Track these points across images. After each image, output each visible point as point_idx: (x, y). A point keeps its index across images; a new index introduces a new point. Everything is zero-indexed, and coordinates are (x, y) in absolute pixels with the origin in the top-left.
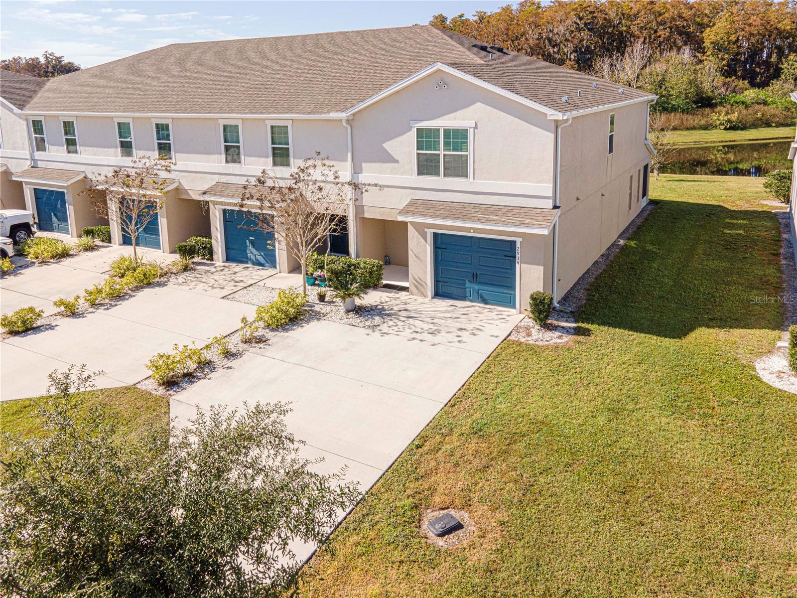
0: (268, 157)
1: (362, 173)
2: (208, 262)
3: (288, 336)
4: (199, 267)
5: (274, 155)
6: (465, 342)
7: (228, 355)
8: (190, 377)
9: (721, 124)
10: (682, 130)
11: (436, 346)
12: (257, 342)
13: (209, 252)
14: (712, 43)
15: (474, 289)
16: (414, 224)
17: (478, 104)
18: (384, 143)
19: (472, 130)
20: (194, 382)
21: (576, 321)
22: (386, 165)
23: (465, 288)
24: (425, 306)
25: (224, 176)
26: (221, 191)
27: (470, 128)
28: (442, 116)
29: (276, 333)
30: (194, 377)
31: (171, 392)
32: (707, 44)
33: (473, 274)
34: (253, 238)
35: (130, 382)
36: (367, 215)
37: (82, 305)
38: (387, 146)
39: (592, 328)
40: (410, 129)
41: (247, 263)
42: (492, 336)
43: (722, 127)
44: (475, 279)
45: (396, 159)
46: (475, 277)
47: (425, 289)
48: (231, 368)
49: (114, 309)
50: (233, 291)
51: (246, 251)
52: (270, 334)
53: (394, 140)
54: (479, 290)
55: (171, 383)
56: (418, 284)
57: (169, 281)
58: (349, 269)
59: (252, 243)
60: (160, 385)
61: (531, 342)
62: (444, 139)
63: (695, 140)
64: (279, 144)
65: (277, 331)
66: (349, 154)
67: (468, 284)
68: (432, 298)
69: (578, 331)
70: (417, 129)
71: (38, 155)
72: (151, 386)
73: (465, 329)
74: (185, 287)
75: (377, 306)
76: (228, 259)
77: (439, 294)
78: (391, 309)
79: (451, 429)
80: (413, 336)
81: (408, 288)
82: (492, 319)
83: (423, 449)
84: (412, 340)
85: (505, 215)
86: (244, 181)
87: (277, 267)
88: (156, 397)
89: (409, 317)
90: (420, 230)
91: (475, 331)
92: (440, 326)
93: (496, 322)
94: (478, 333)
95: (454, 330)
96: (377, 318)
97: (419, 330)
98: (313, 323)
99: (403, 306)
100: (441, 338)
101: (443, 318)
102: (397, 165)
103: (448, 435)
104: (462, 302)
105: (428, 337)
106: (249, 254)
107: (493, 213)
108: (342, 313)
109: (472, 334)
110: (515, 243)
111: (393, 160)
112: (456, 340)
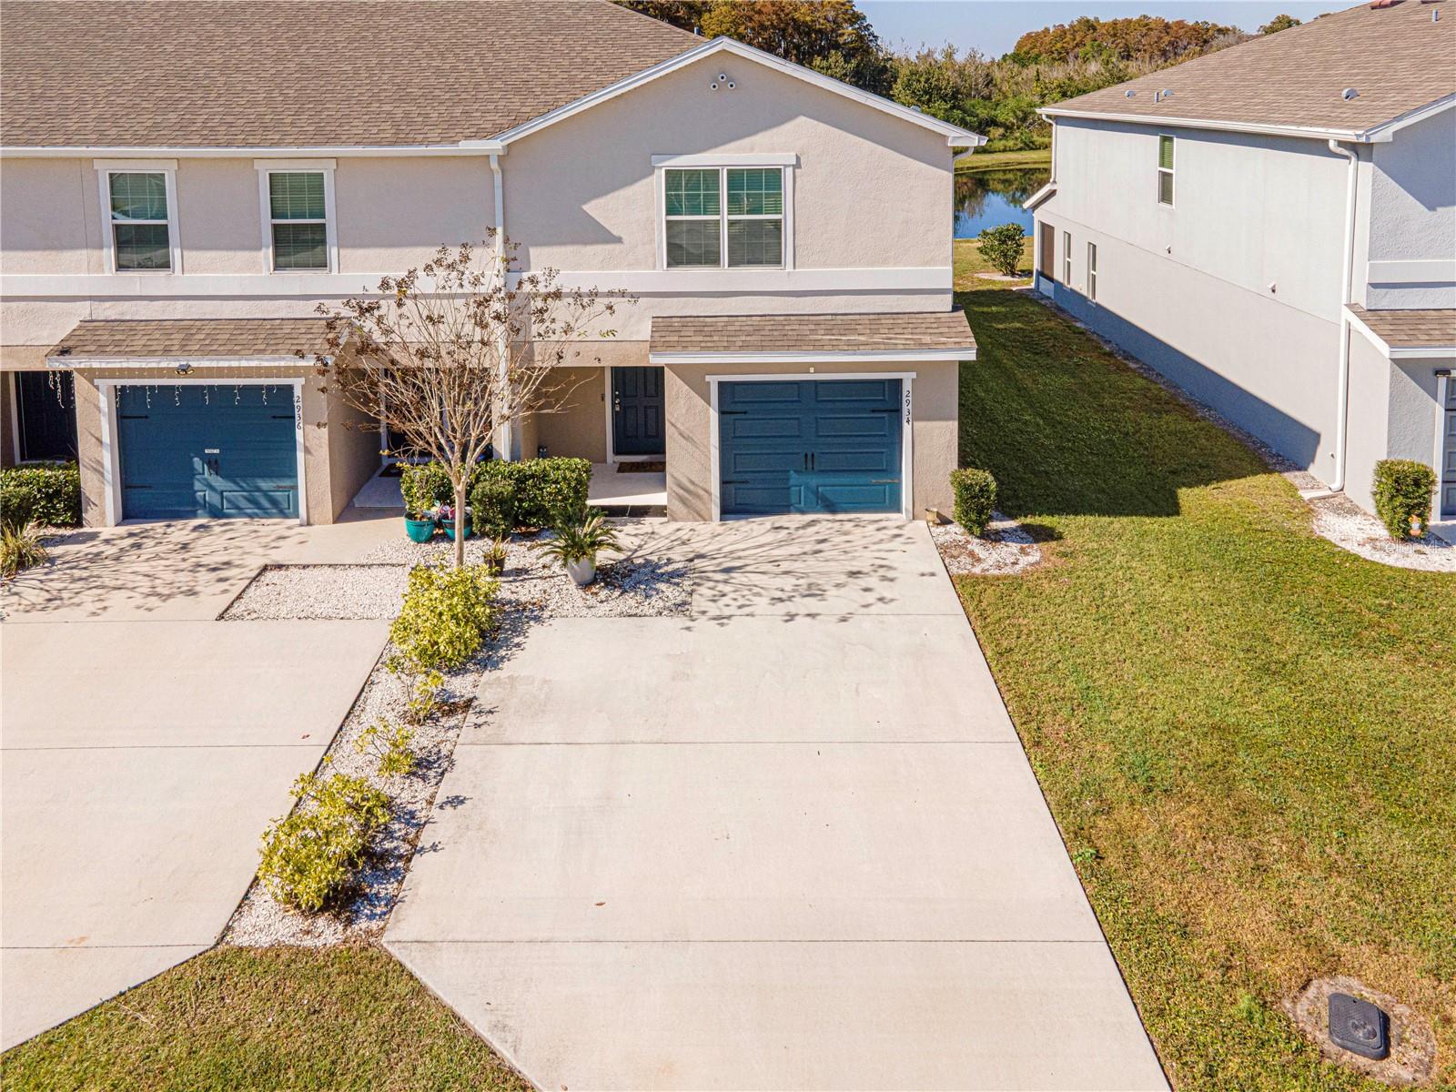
0: (258, 248)
2: (68, 532)
5: (278, 242)
6: (892, 600)
7: (414, 766)
8: (371, 861)
11: (852, 621)
12: (448, 714)
13: (72, 506)
15: (807, 488)
16: (679, 370)
17: (802, 119)
18: (585, 203)
19: (789, 171)
22: (590, 250)
23: (789, 488)
25: (107, 304)
26: (118, 343)
27: (786, 166)
28: (724, 143)
30: (383, 858)
31: (363, 924)
33: (806, 455)
34: (216, 451)
38: (593, 208)
40: (650, 172)
41: (193, 515)
42: (923, 575)
44: (810, 465)
45: (615, 233)
46: (809, 463)
47: (704, 503)
48: (458, 800)
50: (232, 595)
51: (192, 485)
53: (609, 196)
54: (818, 486)
56: (686, 495)
59: (213, 464)
62: (729, 190)
64: (293, 217)
66: (499, 233)
67: (794, 478)
68: (720, 520)
69: (1037, 534)
70: (668, 172)
72: (279, 926)
73: (859, 572)
74: (70, 613)
75: (632, 561)
76: (129, 513)
77: (730, 510)
78: (669, 561)
79: (1099, 796)
80: (782, 608)
81: (665, 507)
82: (881, 541)
83: (1113, 860)
84: (791, 617)
85: (875, 332)
86: (179, 311)
87: (297, 516)
88: (333, 955)
89: (728, 570)
90: (693, 376)
91: (882, 572)
92: (806, 575)
93: (896, 544)
94: (890, 574)
95: (843, 579)
96: (662, 586)
97: (779, 594)
98: (534, 630)
99: (686, 548)
100: (839, 601)
101: (793, 558)
102: (617, 247)
103: (1106, 810)
104: (785, 517)
105: (812, 604)
106: (201, 492)
107: (848, 329)
108: (578, 594)
109: (884, 578)
110: (898, 383)
111: (601, 236)
112: (870, 598)
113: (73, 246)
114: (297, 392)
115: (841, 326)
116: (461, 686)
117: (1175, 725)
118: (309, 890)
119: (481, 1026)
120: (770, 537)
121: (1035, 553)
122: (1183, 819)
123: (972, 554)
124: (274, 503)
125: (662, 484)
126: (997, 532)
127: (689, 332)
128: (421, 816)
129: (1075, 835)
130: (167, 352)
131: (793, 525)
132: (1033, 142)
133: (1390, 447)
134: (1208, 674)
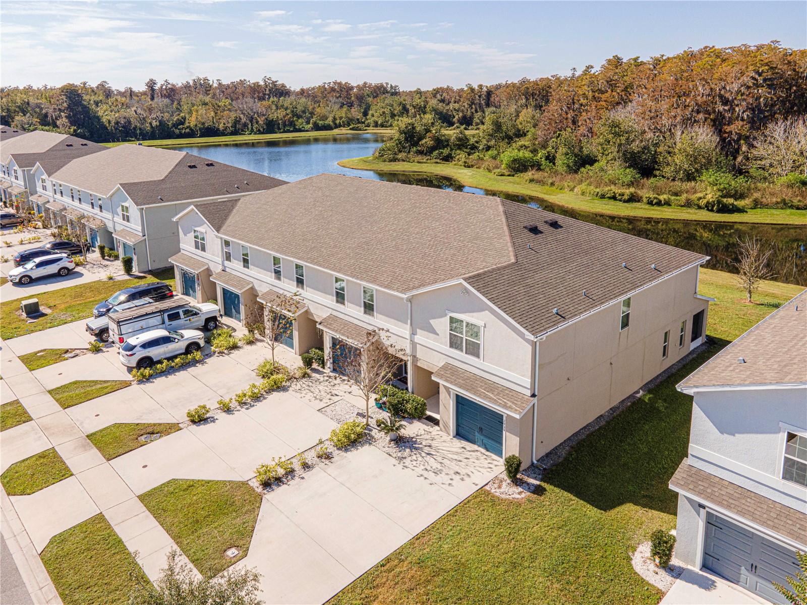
0: (361, 307)
1: (416, 335)
2: (321, 370)
3: (345, 457)
4: (314, 375)
5: (365, 307)
6: (452, 486)
7: (306, 466)
8: (278, 480)
11: (433, 485)
12: (326, 458)
13: (322, 361)
15: (480, 438)
16: (444, 386)
17: (487, 312)
19: (483, 328)
20: (280, 486)
21: (541, 480)
22: (431, 335)
24: (444, 444)
25: (335, 311)
26: (331, 324)
27: (482, 326)
28: (465, 313)
29: (340, 452)
30: (281, 482)
33: (480, 428)
35: (245, 478)
36: (419, 364)
37: (235, 404)
38: (432, 321)
39: (547, 489)
40: (446, 315)
42: (474, 483)
44: (481, 431)
45: (437, 332)
47: (449, 430)
48: (303, 478)
49: (252, 409)
50: (327, 405)
52: (336, 452)
53: (436, 320)
54: (483, 440)
55: (266, 485)
56: (444, 425)
57: (291, 386)
58: (403, 402)
60: (260, 485)
61: (497, 494)
62: (466, 328)
64: (368, 300)
65: (341, 450)
66: (409, 321)
67: (476, 434)
68: (454, 437)
69: (539, 491)
70: (450, 317)
71: (227, 263)
72: (255, 484)
73: (459, 473)
74: (298, 395)
75: (413, 438)
76: (334, 370)
77: (459, 434)
79: (406, 557)
88: (256, 493)
89: (429, 454)
92: (444, 466)
94: (465, 478)
95: (451, 473)
97: (428, 468)
98: (367, 446)
102: (437, 336)
103: (402, 560)
105: (431, 475)
107: (492, 391)
109: (462, 479)
110: (502, 417)
111: (434, 332)
114: (362, 352)
115: (492, 387)
121: (527, 495)
122: (414, 572)
123: (500, 485)
126: (524, 482)
128: (295, 477)
131: (470, 449)
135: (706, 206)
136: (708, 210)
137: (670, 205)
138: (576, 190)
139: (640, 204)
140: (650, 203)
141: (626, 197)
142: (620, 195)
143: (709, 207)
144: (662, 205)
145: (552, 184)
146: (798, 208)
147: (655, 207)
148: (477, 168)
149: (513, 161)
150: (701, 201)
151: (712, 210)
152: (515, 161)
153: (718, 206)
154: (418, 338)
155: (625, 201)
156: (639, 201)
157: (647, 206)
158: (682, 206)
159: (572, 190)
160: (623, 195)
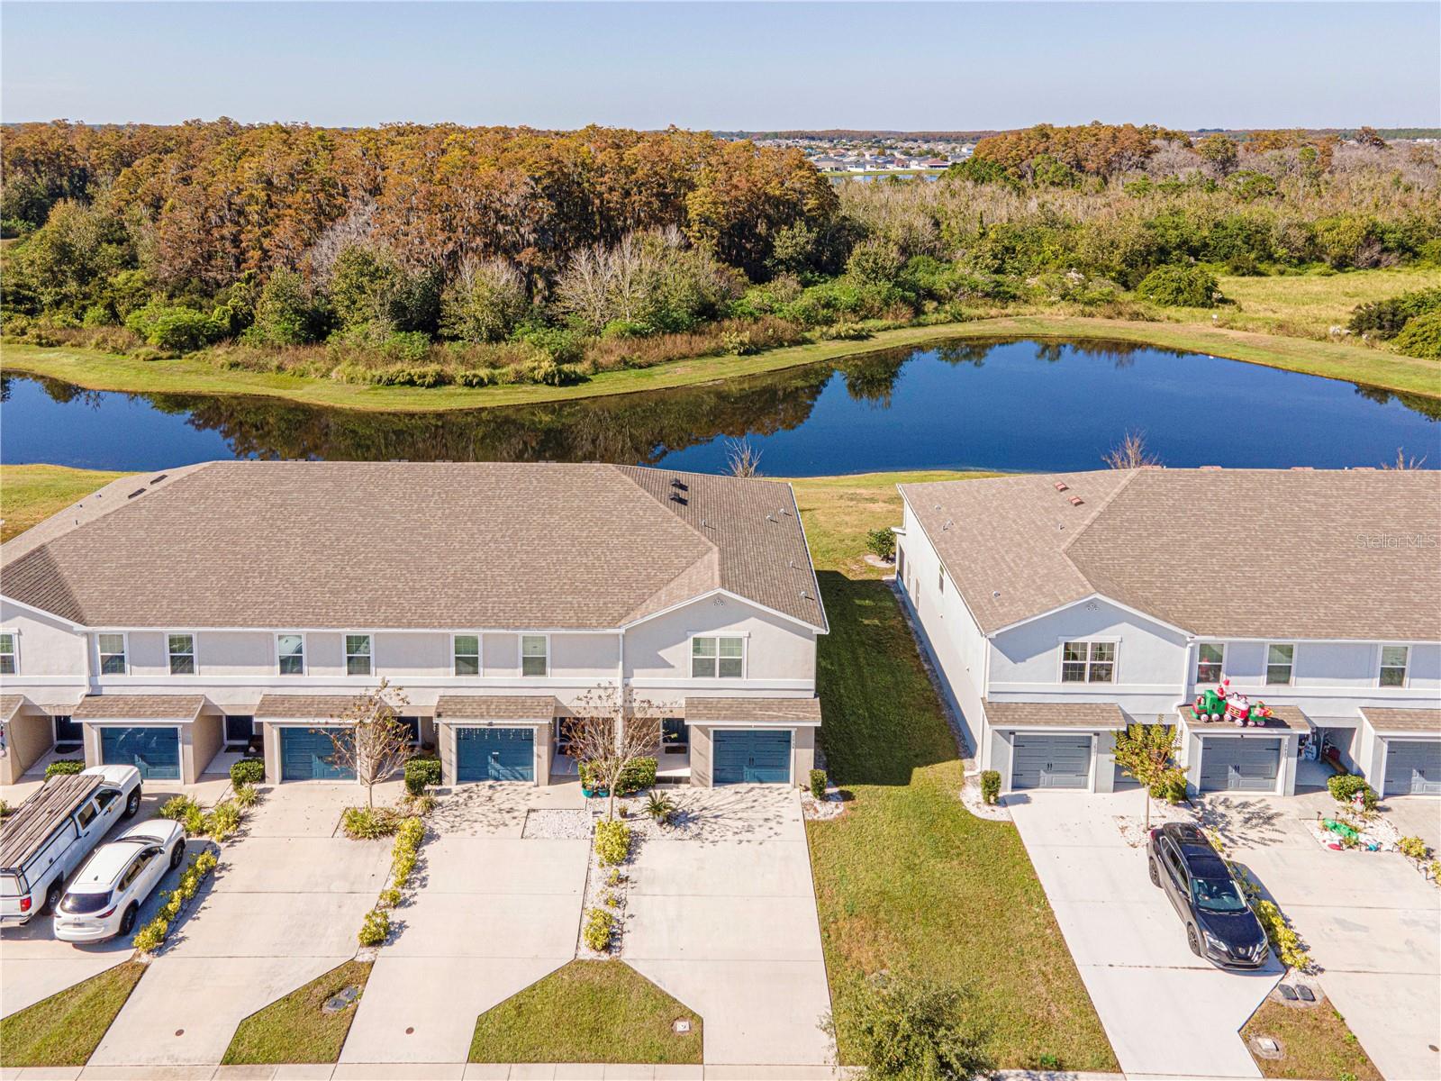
0: (517, 668)
1: (634, 677)
2: (439, 788)
5: (525, 665)
6: (780, 834)
7: (615, 903)
9: (734, 348)
10: (692, 358)
12: (622, 882)
13: (438, 777)
14: (698, 215)
15: (750, 772)
16: (696, 726)
17: (753, 619)
18: (660, 649)
19: (746, 639)
20: (621, 939)
21: (837, 785)
22: (660, 670)
23: (743, 773)
24: (715, 799)
25: (453, 689)
27: (744, 637)
28: (718, 628)
29: (627, 867)
31: (614, 954)
32: (692, 215)
33: (750, 760)
34: (498, 754)
35: (566, 956)
36: (637, 715)
38: (662, 653)
39: (850, 790)
40: (687, 638)
41: (487, 780)
42: (794, 821)
43: (736, 352)
44: (751, 764)
45: (671, 664)
47: (706, 781)
49: (427, 883)
51: (487, 768)
53: (670, 648)
54: (755, 772)
55: (605, 947)
56: (699, 778)
59: (495, 758)
60: (598, 952)
61: (823, 819)
62: (720, 646)
63: (713, 378)
64: (532, 654)
65: (626, 863)
66: (621, 663)
67: (746, 769)
68: (712, 786)
69: (845, 797)
70: (694, 638)
71: (103, 679)
73: (769, 819)
74: (464, 835)
76: (461, 780)
77: (719, 780)
78: (693, 811)
79: (835, 917)
80: (738, 837)
81: (689, 778)
82: (779, 801)
83: (833, 938)
84: (741, 842)
85: (780, 710)
86: (481, 692)
87: (532, 780)
88: (609, 962)
89: (716, 817)
90: (703, 729)
91: (778, 819)
92: (747, 820)
93: (784, 804)
94: (781, 820)
95: (761, 822)
96: (690, 824)
97: (736, 830)
98: (644, 845)
99: (699, 804)
100: (760, 833)
101: (743, 810)
102: (671, 670)
103: (835, 922)
104: (741, 785)
105: (749, 836)
106: (492, 772)
107: (769, 709)
108: (658, 827)
109: (778, 823)
110: (790, 732)
111: (667, 665)
112: (772, 832)
113: (438, 667)
114: (535, 732)
115: (766, 705)
116: (623, 870)
117: (867, 891)
118: (599, 944)
119: (654, 982)
120: (733, 799)
121: (842, 806)
122: (858, 924)
123: (815, 809)
124: (522, 775)
125: (688, 762)
126: (828, 795)
127: (701, 707)
128: (622, 921)
129: (824, 929)
130: (482, 716)
131: (744, 791)
132: (960, 315)
133: (992, 764)
134: (888, 869)
135: (544, 379)
136: (547, 384)
137: (496, 384)
138: (333, 374)
139: (452, 387)
140: (469, 384)
141: (429, 379)
142: (419, 377)
143: (548, 380)
144: (486, 385)
145: (280, 368)
146: (641, 367)
147: (477, 390)
148: (73, 345)
149: (172, 330)
150: (536, 372)
151: (553, 384)
152: (176, 330)
153: (560, 377)
154: (633, 682)
155: (429, 386)
156: (450, 383)
157: (466, 390)
158: (513, 383)
159: (326, 375)
160: (424, 377)
